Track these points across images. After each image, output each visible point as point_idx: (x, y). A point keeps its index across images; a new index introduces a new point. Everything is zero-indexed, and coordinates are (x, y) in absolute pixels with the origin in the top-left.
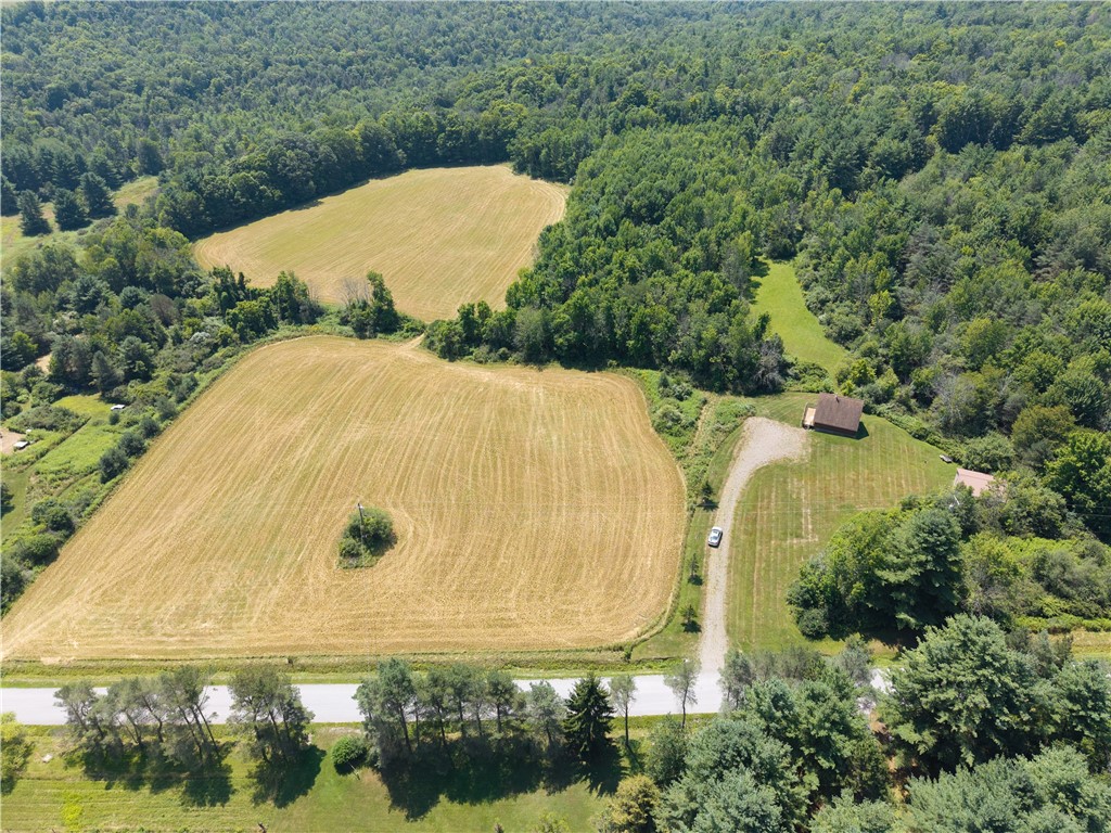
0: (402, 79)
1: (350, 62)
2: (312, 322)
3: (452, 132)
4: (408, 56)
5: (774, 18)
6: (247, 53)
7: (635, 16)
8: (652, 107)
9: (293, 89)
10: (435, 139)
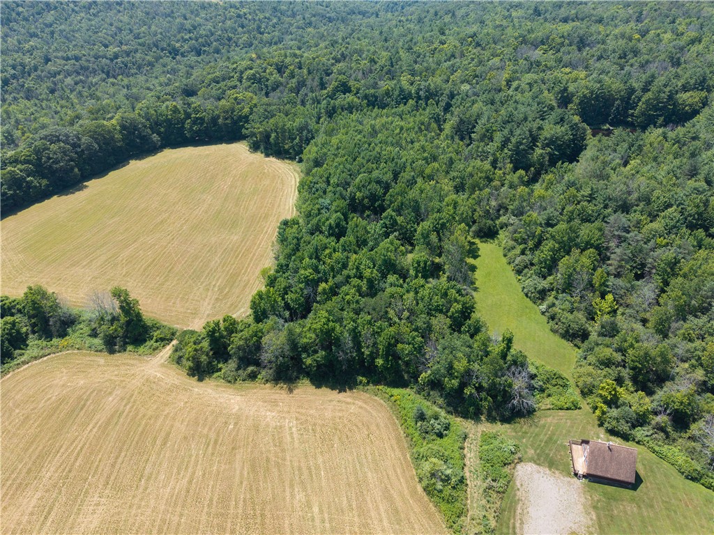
0: (158, 68)
1: (116, 56)
2: (63, 335)
3: (197, 118)
4: (163, 50)
5: (423, 16)
6: (30, 52)
7: (328, 15)
8: (355, 94)
9: (69, 80)
10: (184, 123)
